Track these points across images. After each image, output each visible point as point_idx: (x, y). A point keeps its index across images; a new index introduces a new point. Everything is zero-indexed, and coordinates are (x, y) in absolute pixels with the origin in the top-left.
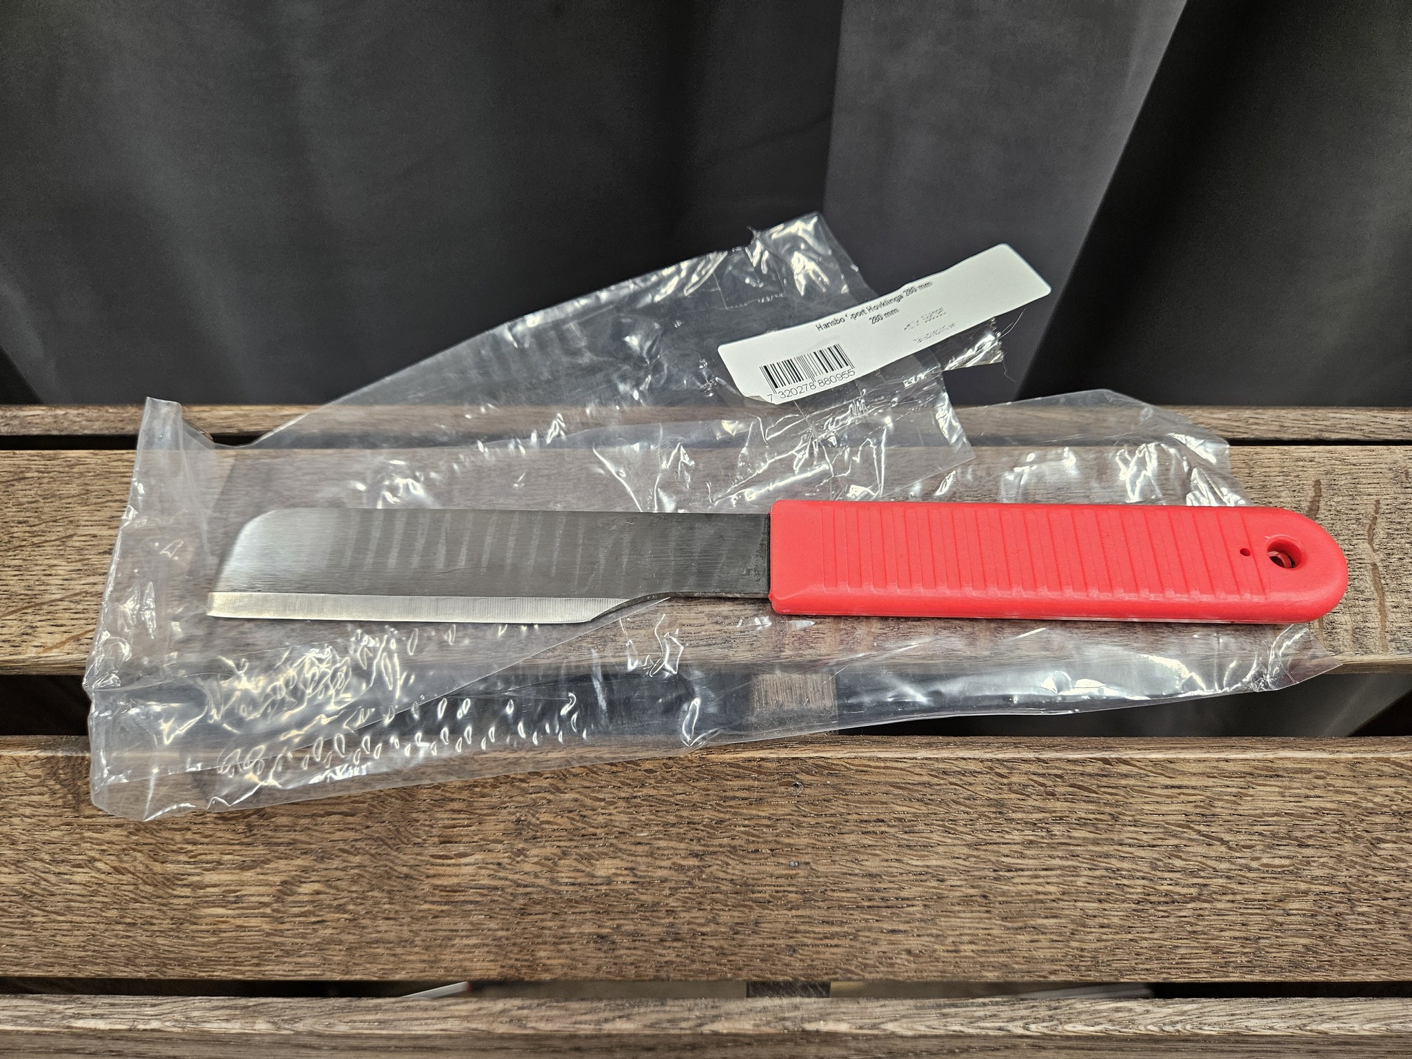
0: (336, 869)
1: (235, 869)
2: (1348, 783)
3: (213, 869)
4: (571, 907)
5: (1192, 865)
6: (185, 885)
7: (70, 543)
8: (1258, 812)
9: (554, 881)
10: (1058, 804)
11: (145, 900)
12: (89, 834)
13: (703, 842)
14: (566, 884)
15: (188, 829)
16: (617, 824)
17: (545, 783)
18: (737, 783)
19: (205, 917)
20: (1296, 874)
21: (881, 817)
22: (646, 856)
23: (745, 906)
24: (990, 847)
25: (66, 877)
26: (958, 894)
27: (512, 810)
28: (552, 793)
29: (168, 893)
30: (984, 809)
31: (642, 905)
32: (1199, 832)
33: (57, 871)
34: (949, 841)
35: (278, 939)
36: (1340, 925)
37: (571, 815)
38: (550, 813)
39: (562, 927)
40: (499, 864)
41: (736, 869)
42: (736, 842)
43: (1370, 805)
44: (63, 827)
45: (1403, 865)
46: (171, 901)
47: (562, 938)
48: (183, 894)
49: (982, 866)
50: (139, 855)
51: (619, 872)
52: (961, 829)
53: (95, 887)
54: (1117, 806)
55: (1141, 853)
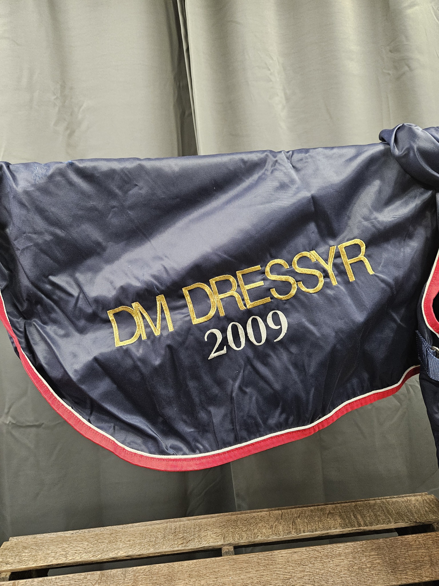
2: (306, 553)
5: (289, 571)
7: (122, 541)
8: (295, 560)
10: (267, 561)
16: (204, 573)
17: (193, 566)
18: (221, 563)
20: (304, 571)
21: (242, 567)
24: (258, 571)
26: (256, 581)
27: (189, 572)
30: (256, 564)
32: (288, 565)
34: (252, 571)
36: (314, 581)
37: (197, 572)
38: (194, 572)
41: (222, 580)
42: (222, 574)
43: (311, 557)
45: (319, 568)
49: (258, 575)
52: (254, 568)
54: (275, 561)
55: (281, 570)
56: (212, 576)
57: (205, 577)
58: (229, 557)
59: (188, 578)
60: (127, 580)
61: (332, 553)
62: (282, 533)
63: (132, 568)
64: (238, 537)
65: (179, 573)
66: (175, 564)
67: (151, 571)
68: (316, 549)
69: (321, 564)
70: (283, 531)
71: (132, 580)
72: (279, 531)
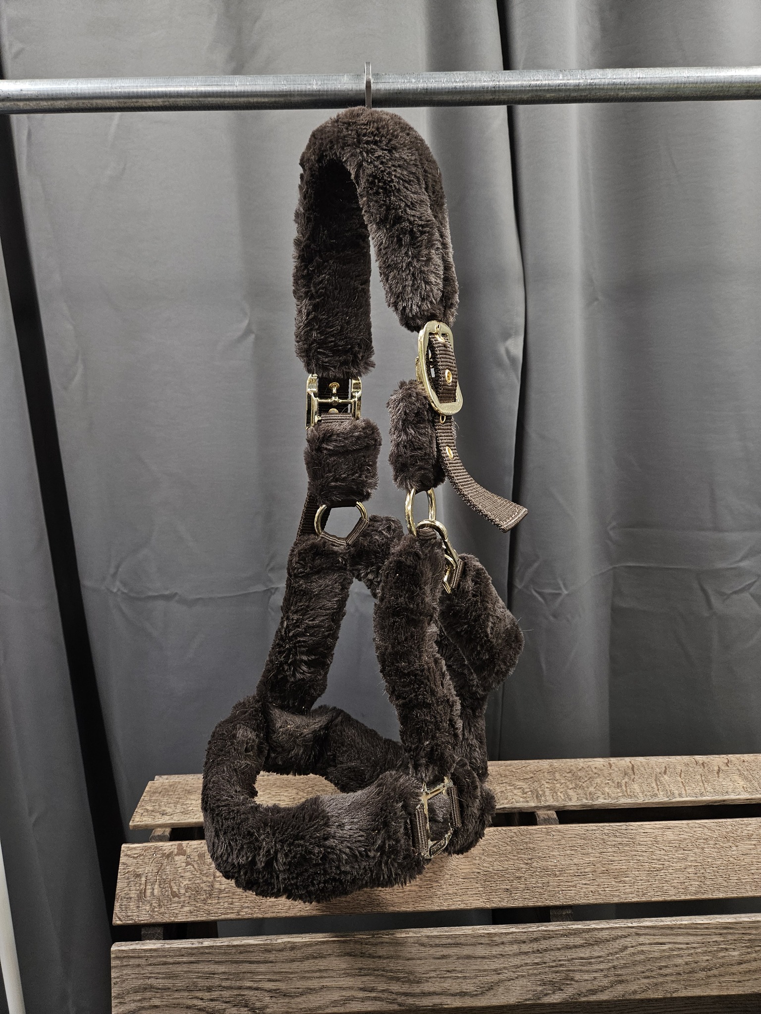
56: (523, 856)
57: (510, 857)
58: (552, 826)
59: (481, 856)
61: (735, 833)
62: (640, 794)
64: (563, 798)
68: (706, 824)
69: (716, 850)
70: (643, 793)
72: (634, 792)
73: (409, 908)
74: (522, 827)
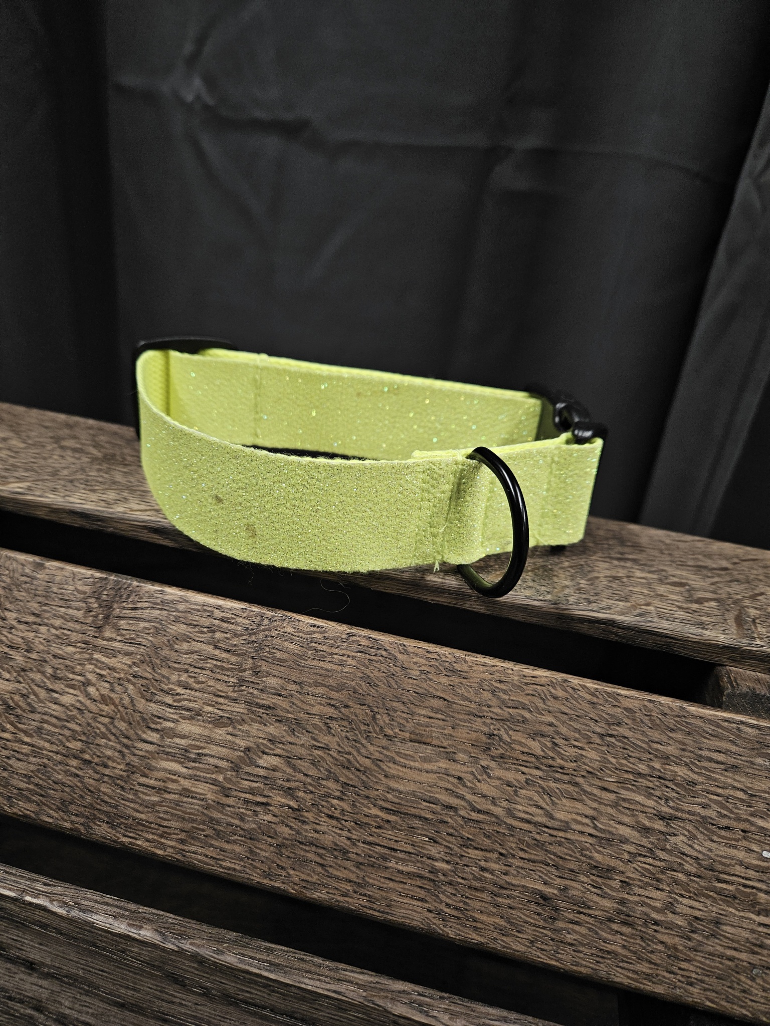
0: (302, 745)
1: (210, 722)
3: (191, 718)
4: (522, 850)
6: (156, 730)
9: (510, 813)
11: (112, 738)
12: (97, 656)
13: (671, 804)
14: (523, 820)
15: (187, 671)
16: (587, 761)
17: (525, 700)
19: (159, 770)
22: (610, 805)
23: (707, 897)
25: (56, 695)
27: (488, 721)
28: (530, 711)
29: (137, 734)
31: (596, 867)
33: (51, 687)
35: (216, 815)
37: (542, 740)
38: (523, 732)
39: (506, 874)
40: (460, 778)
42: (709, 812)
44: (79, 645)
46: (136, 745)
47: (502, 887)
48: (150, 739)
50: (131, 687)
51: (579, 818)
53: (75, 712)
56: (639, 798)
57: (589, 789)
59: (475, 752)
60: (113, 640)
63: (157, 587)
65: (427, 704)
66: (410, 649)
67: (261, 636)
71: (142, 650)
73: (168, 849)
74: (664, 700)
